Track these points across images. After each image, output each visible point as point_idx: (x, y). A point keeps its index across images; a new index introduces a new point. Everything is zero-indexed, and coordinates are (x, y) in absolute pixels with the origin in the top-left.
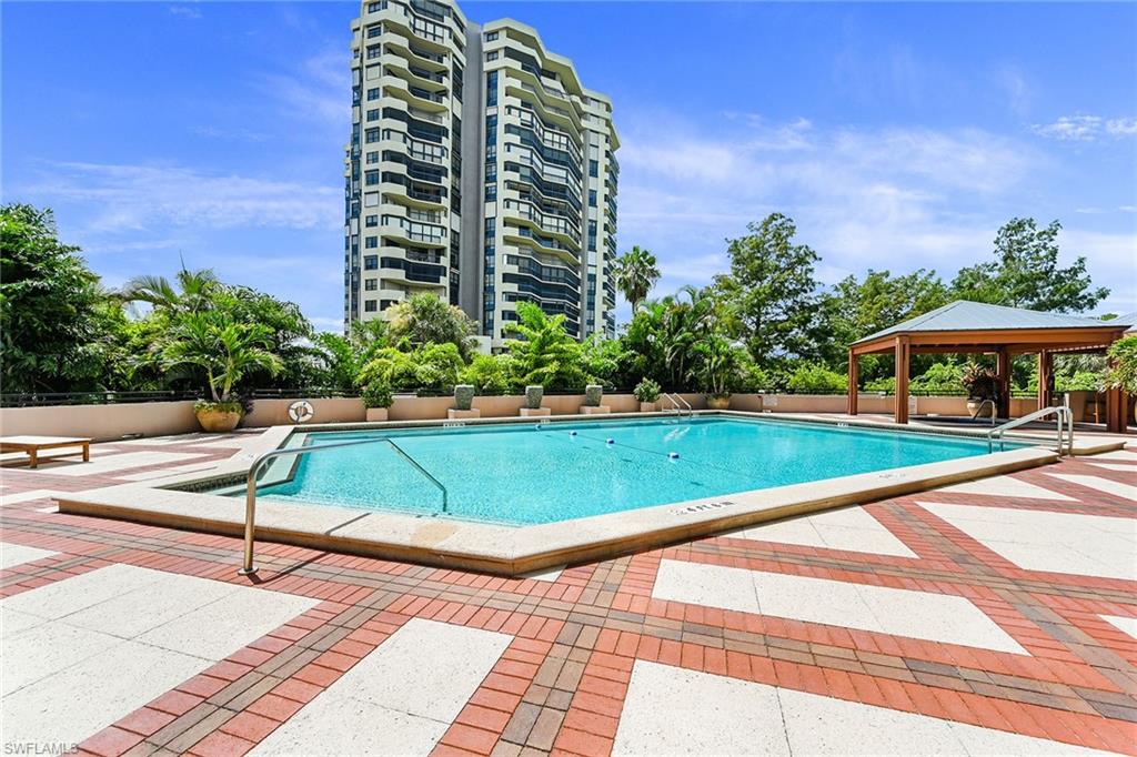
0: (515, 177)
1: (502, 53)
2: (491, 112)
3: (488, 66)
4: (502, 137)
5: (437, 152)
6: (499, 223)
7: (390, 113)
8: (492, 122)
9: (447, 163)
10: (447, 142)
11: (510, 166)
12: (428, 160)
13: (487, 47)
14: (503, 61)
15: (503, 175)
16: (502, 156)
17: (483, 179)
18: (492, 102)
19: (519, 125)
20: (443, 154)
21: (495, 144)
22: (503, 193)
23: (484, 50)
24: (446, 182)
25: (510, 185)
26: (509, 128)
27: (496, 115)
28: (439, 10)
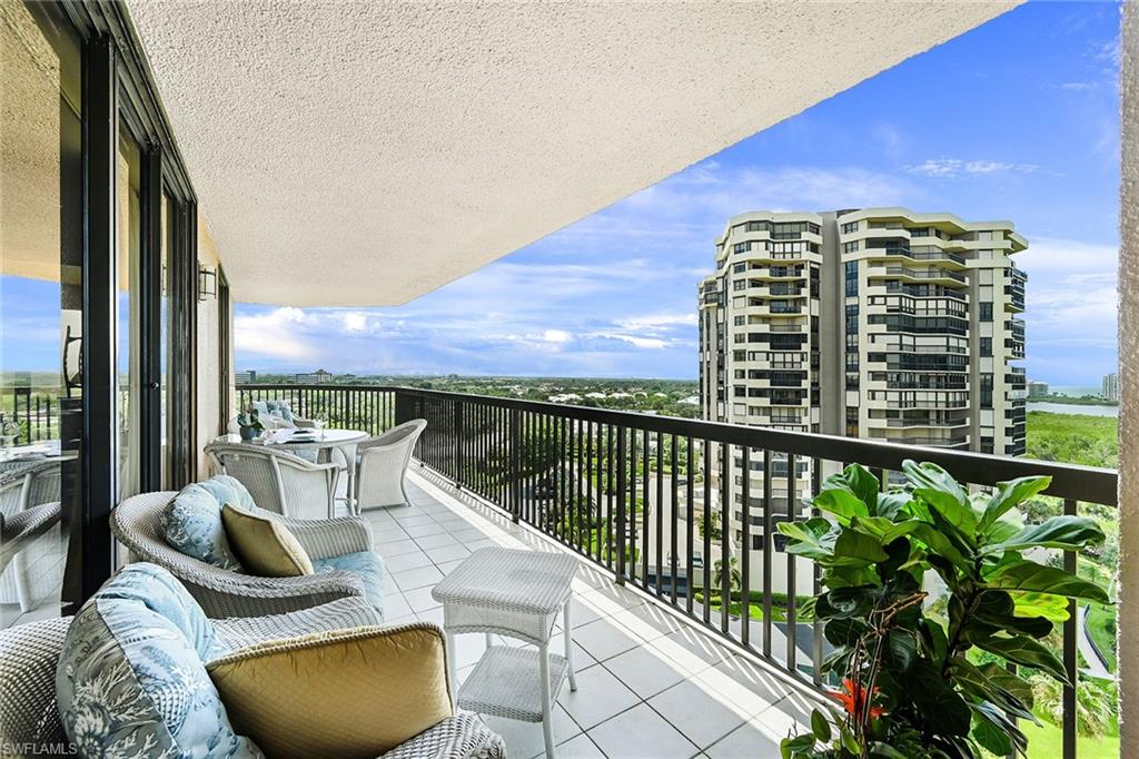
0: (882, 367)
1: (862, 245)
2: (851, 301)
3: (845, 258)
4: (864, 327)
5: (797, 358)
6: (863, 415)
7: (755, 338)
8: (853, 312)
9: (806, 366)
10: (806, 347)
11: (873, 357)
12: (788, 367)
13: (844, 238)
14: (863, 253)
15: (866, 367)
16: (865, 347)
17: (843, 368)
18: (852, 292)
19: (885, 313)
20: (802, 359)
21: (857, 333)
22: (866, 384)
23: (842, 242)
24: (806, 384)
25: (876, 376)
26: (872, 319)
27: (858, 306)
28: (796, 229)
